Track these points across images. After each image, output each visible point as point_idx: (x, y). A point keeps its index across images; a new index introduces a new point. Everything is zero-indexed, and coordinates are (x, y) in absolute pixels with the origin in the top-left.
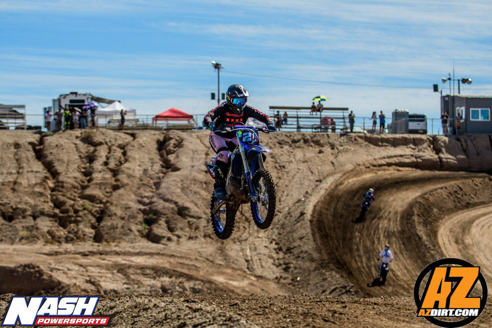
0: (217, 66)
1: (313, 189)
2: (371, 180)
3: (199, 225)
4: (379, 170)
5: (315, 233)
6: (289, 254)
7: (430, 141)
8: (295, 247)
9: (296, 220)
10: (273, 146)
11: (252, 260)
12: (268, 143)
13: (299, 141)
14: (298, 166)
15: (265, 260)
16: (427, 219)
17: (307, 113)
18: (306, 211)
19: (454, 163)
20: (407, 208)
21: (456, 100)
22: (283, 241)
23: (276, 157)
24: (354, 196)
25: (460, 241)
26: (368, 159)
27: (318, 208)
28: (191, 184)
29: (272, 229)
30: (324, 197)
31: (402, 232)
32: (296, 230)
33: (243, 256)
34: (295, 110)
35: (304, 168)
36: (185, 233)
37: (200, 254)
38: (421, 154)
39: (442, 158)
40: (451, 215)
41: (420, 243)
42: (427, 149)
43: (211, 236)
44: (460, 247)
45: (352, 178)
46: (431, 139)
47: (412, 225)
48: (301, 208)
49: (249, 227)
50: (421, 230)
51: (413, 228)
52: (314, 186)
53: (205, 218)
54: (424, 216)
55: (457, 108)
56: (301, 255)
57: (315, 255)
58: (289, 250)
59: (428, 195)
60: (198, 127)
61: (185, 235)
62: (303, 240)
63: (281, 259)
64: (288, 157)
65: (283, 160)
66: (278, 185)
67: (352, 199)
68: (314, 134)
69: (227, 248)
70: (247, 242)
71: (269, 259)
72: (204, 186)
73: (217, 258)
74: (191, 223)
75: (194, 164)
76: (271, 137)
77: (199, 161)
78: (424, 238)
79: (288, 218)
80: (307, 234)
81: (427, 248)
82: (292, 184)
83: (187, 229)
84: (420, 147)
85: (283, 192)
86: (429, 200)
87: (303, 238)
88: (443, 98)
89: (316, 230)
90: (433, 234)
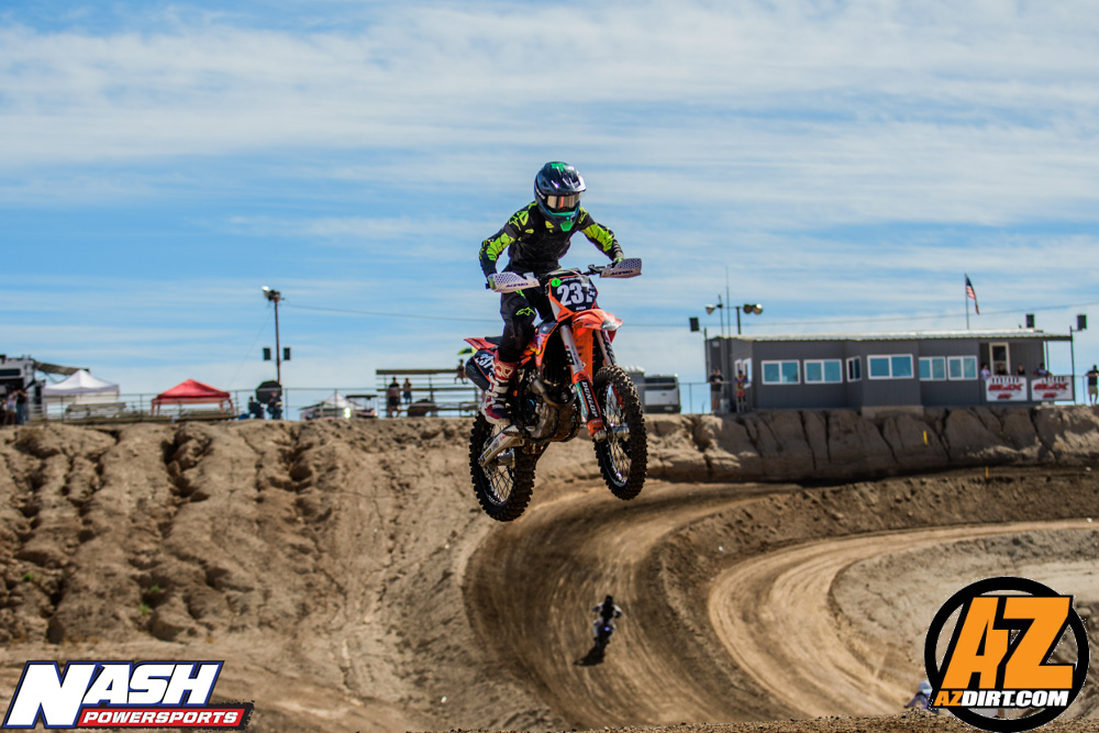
0: (273, 296)
1: (466, 526)
2: (576, 505)
3: (248, 603)
4: (591, 486)
5: (473, 611)
6: (424, 654)
7: (687, 426)
8: (434, 640)
9: (434, 587)
10: (386, 447)
11: (352, 667)
12: (375, 441)
13: (435, 435)
14: (435, 483)
15: (379, 666)
16: (687, 577)
17: (448, 380)
18: (453, 570)
19: (735, 468)
20: (648, 557)
21: (734, 345)
22: (412, 628)
23: (393, 467)
24: (545, 536)
25: (751, 617)
26: (570, 465)
27: (476, 563)
28: (230, 524)
29: (389, 606)
30: (488, 541)
31: (640, 603)
32: (436, 607)
33: (335, 659)
34: (427, 376)
35: (448, 488)
36: (221, 621)
37: (253, 659)
38: (670, 451)
39: (712, 458)
40: (733, 567)
41: (674, 623)
42: (682, 442)
43: (273, 624)
44: (753, 627)
45: (540, 502)
46: (689, 422)
47: (657, 589)
48: (444, 563)
49: (345, 605)
50: (676, 599)
51: (660, 594)
52: (467, 521)
53: (259, 590)
54: (680, 571)
55: (738, 362)
56: (447, 655)
57: (475, 654)
58: (424, 646)
59: (687, 530)
60: (240, 414)
61: (223, 624)
62: (451, 624)
63: (408, 663)
64: (415, 467)
65: (407, 473)
66: (398, 521)
67: (541, 543)
68: (464, 420)
69: (304, 645)
70: (343, 632)
71: (385, 665)
72: (256, 527)
73: (285, 666)
74: (233, 600)
75: (235, 485)
76: (382, 428)
77: (244, 479)
78: (683, 612)
79: (419, 584)
80: (457, 613)
81: (688, 632)
82: (425, 518)
83: (226, 612)
84: (668, 438)
85: (408, 534)
86: (689, 540)
87: (450, 620)
88: (709, 342)
89: (473, 605)
90: (700, 604)
